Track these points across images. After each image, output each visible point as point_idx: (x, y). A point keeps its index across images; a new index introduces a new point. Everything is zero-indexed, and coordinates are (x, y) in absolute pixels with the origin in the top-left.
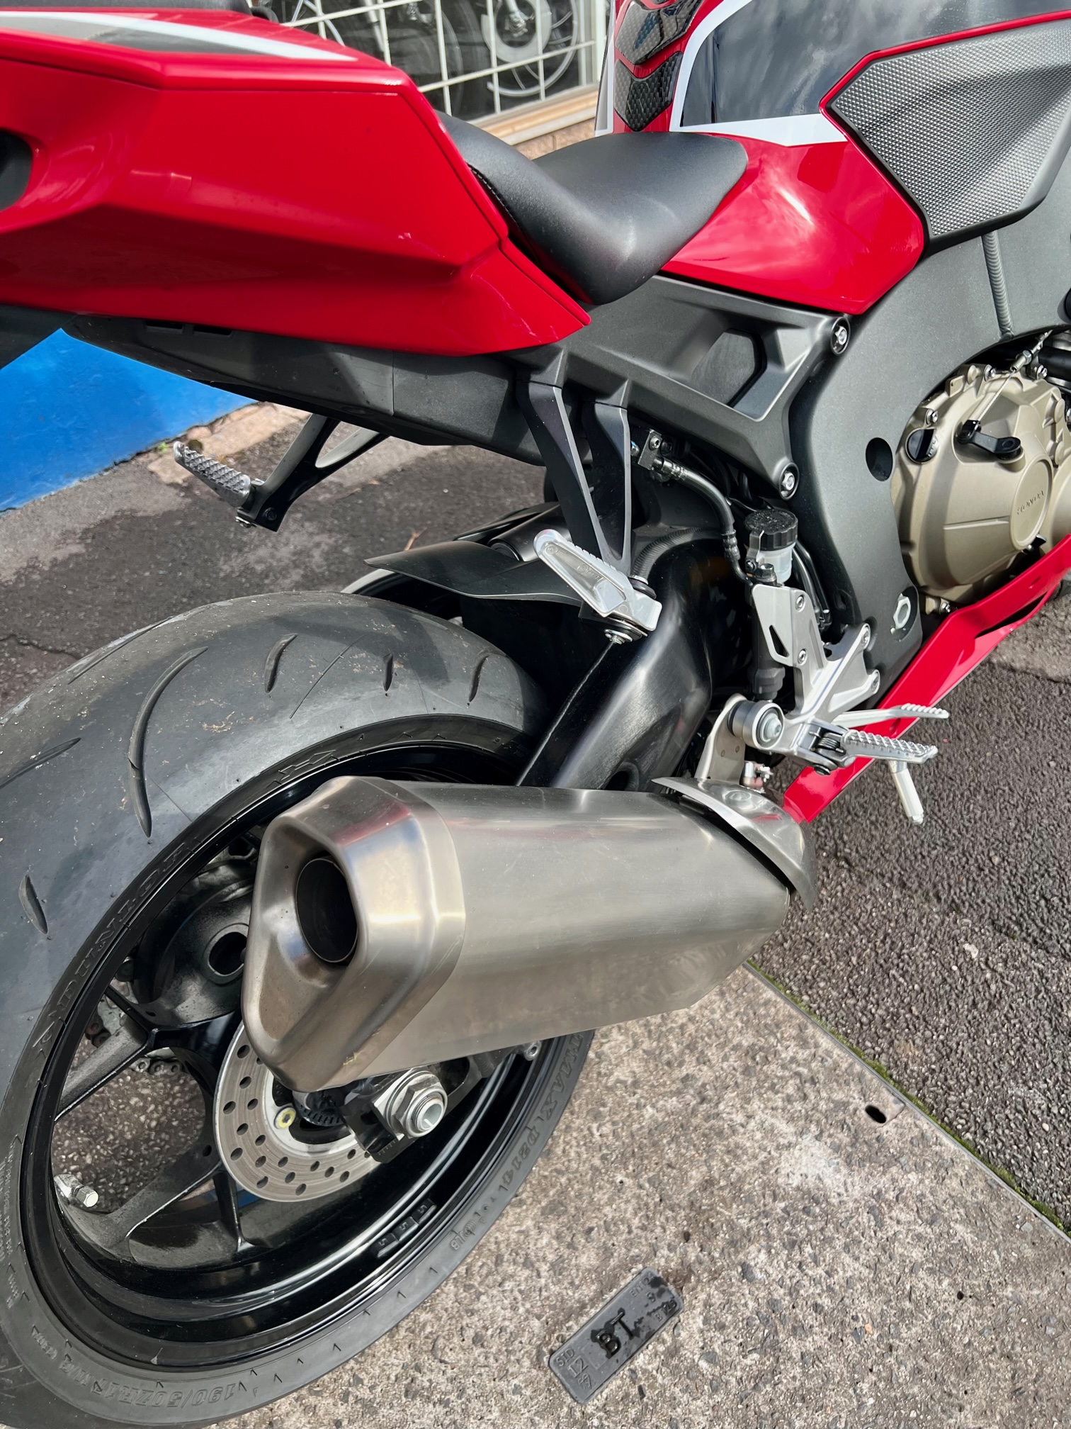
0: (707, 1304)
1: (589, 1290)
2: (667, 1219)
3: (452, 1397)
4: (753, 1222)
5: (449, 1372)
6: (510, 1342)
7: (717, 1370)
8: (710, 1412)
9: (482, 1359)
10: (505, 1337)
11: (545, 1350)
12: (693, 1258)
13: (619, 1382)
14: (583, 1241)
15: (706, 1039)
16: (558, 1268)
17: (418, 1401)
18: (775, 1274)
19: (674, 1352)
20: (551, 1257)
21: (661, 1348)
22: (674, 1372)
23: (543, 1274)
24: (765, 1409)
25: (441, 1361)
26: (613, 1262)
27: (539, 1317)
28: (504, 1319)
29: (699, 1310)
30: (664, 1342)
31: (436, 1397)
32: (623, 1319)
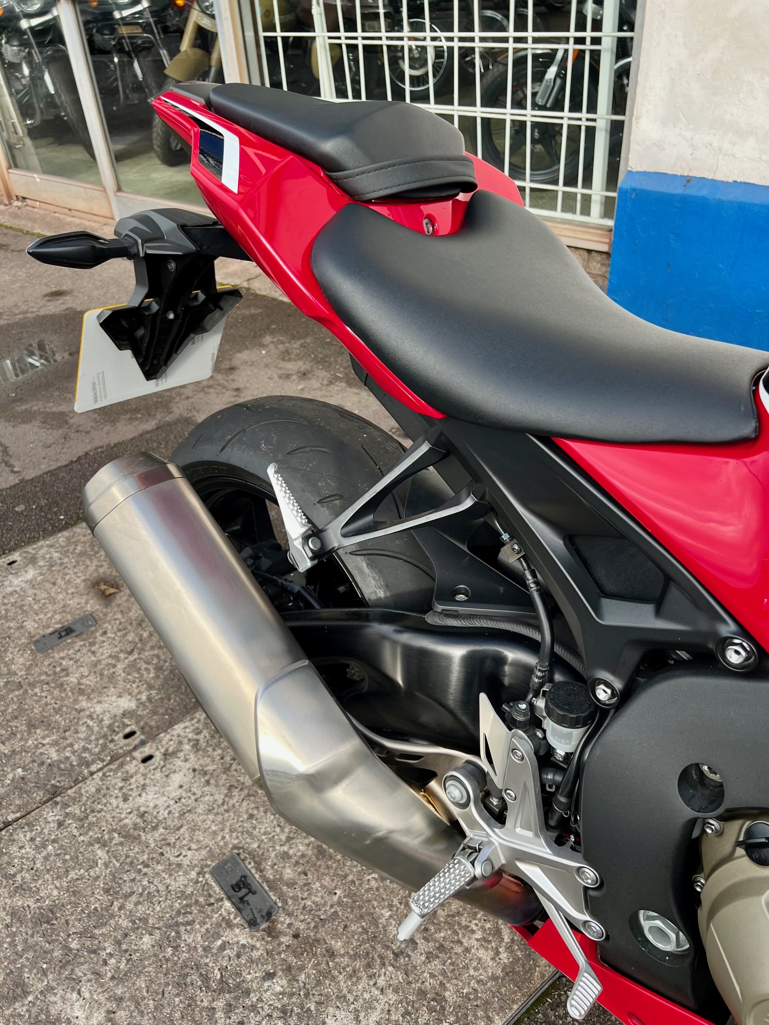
0: (253, 948)
1: (270, 874)
2: (309, 923)
3: (225, 807)
4: (302, 984)
5: (237, 804)
6: (248, 832)
7: (215, 951)
8: (194, 945)
9: (241, 819)
10: (250, 830)
11: (241, 851)
12: (282, 940)
13: (218, 892)
14: (299, 870)
15: (449, 961)
16: (285, 856)
17: (226, 791)
18: (266, 996)
19: (230, 925)
20: (291, 852)
21: (232, 917)
22: (219, 925)
23: (282, 848)
24: (189, 980)
25: (243, 800)
26: (285, 888)
27: (259, 847)
28: (260, 829)
29: (250, 941)
30: (235, 918)
31: (227, 799)
32: (251, 894)
